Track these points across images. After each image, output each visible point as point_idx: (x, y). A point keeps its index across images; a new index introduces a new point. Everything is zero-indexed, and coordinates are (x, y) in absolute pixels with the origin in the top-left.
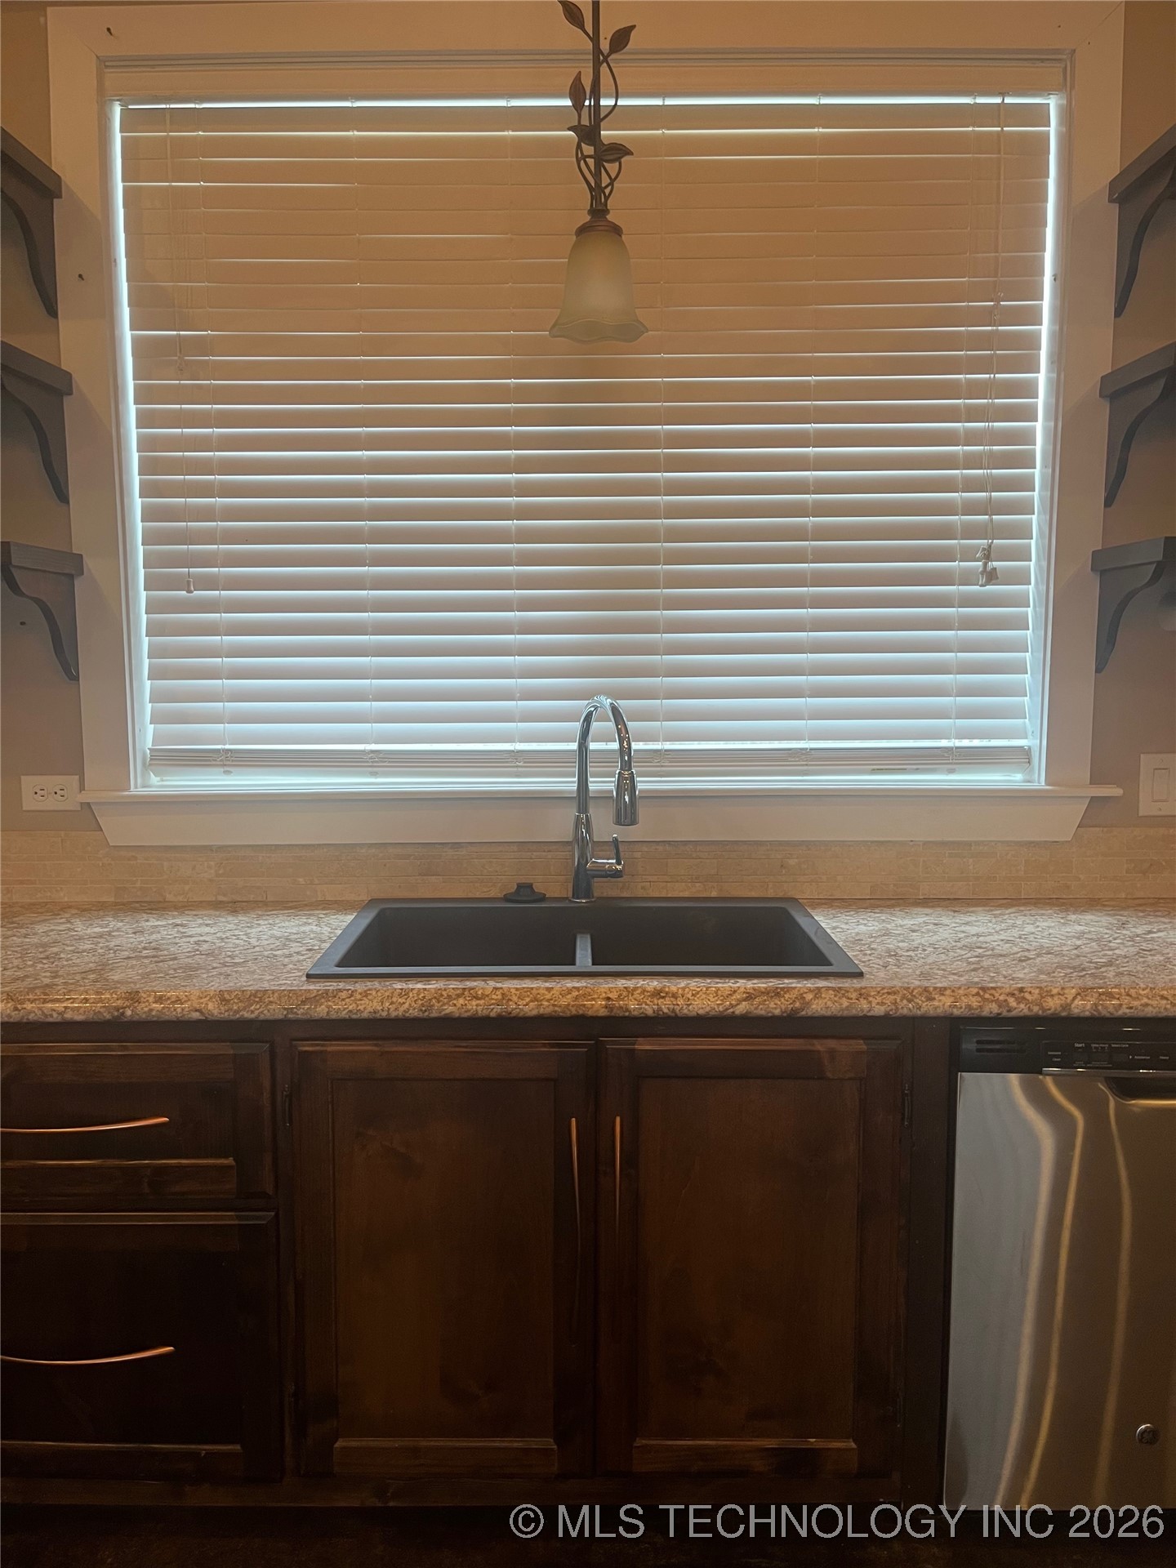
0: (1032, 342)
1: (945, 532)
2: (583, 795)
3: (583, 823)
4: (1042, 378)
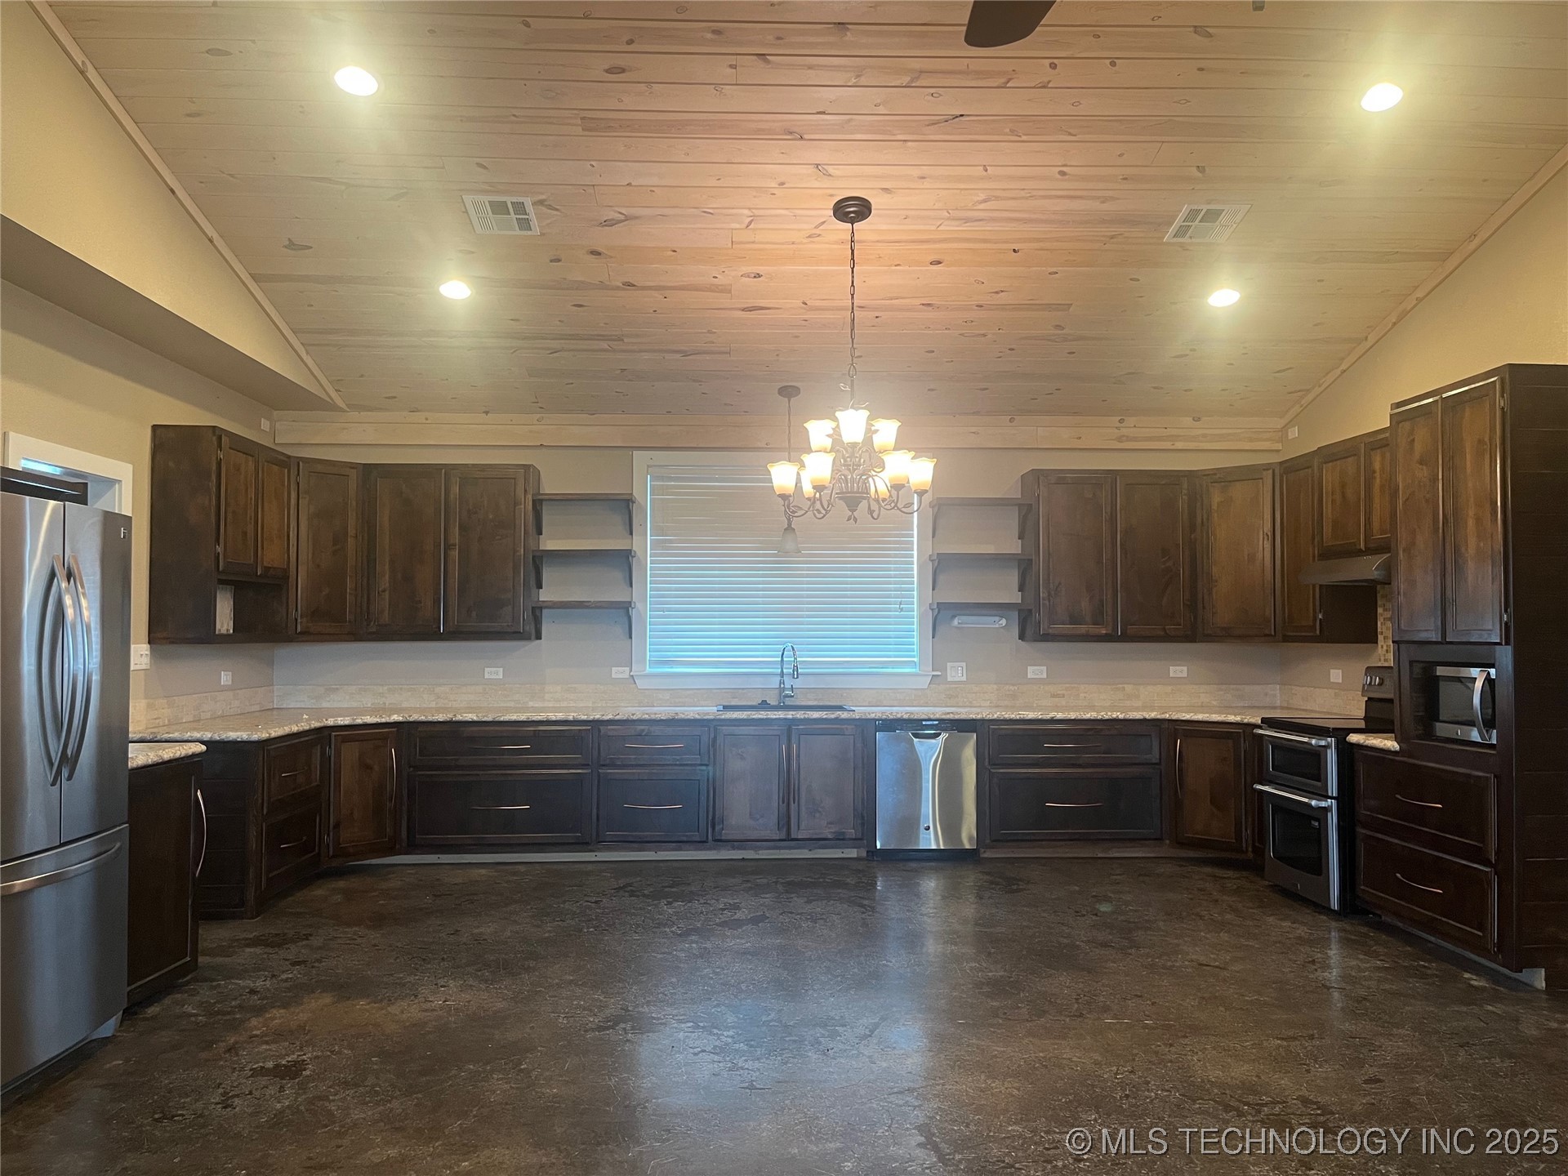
0: (912, 543)
1: (889, 597)
2: (782, 674)
3: (782, 682)
4: (915, 553)
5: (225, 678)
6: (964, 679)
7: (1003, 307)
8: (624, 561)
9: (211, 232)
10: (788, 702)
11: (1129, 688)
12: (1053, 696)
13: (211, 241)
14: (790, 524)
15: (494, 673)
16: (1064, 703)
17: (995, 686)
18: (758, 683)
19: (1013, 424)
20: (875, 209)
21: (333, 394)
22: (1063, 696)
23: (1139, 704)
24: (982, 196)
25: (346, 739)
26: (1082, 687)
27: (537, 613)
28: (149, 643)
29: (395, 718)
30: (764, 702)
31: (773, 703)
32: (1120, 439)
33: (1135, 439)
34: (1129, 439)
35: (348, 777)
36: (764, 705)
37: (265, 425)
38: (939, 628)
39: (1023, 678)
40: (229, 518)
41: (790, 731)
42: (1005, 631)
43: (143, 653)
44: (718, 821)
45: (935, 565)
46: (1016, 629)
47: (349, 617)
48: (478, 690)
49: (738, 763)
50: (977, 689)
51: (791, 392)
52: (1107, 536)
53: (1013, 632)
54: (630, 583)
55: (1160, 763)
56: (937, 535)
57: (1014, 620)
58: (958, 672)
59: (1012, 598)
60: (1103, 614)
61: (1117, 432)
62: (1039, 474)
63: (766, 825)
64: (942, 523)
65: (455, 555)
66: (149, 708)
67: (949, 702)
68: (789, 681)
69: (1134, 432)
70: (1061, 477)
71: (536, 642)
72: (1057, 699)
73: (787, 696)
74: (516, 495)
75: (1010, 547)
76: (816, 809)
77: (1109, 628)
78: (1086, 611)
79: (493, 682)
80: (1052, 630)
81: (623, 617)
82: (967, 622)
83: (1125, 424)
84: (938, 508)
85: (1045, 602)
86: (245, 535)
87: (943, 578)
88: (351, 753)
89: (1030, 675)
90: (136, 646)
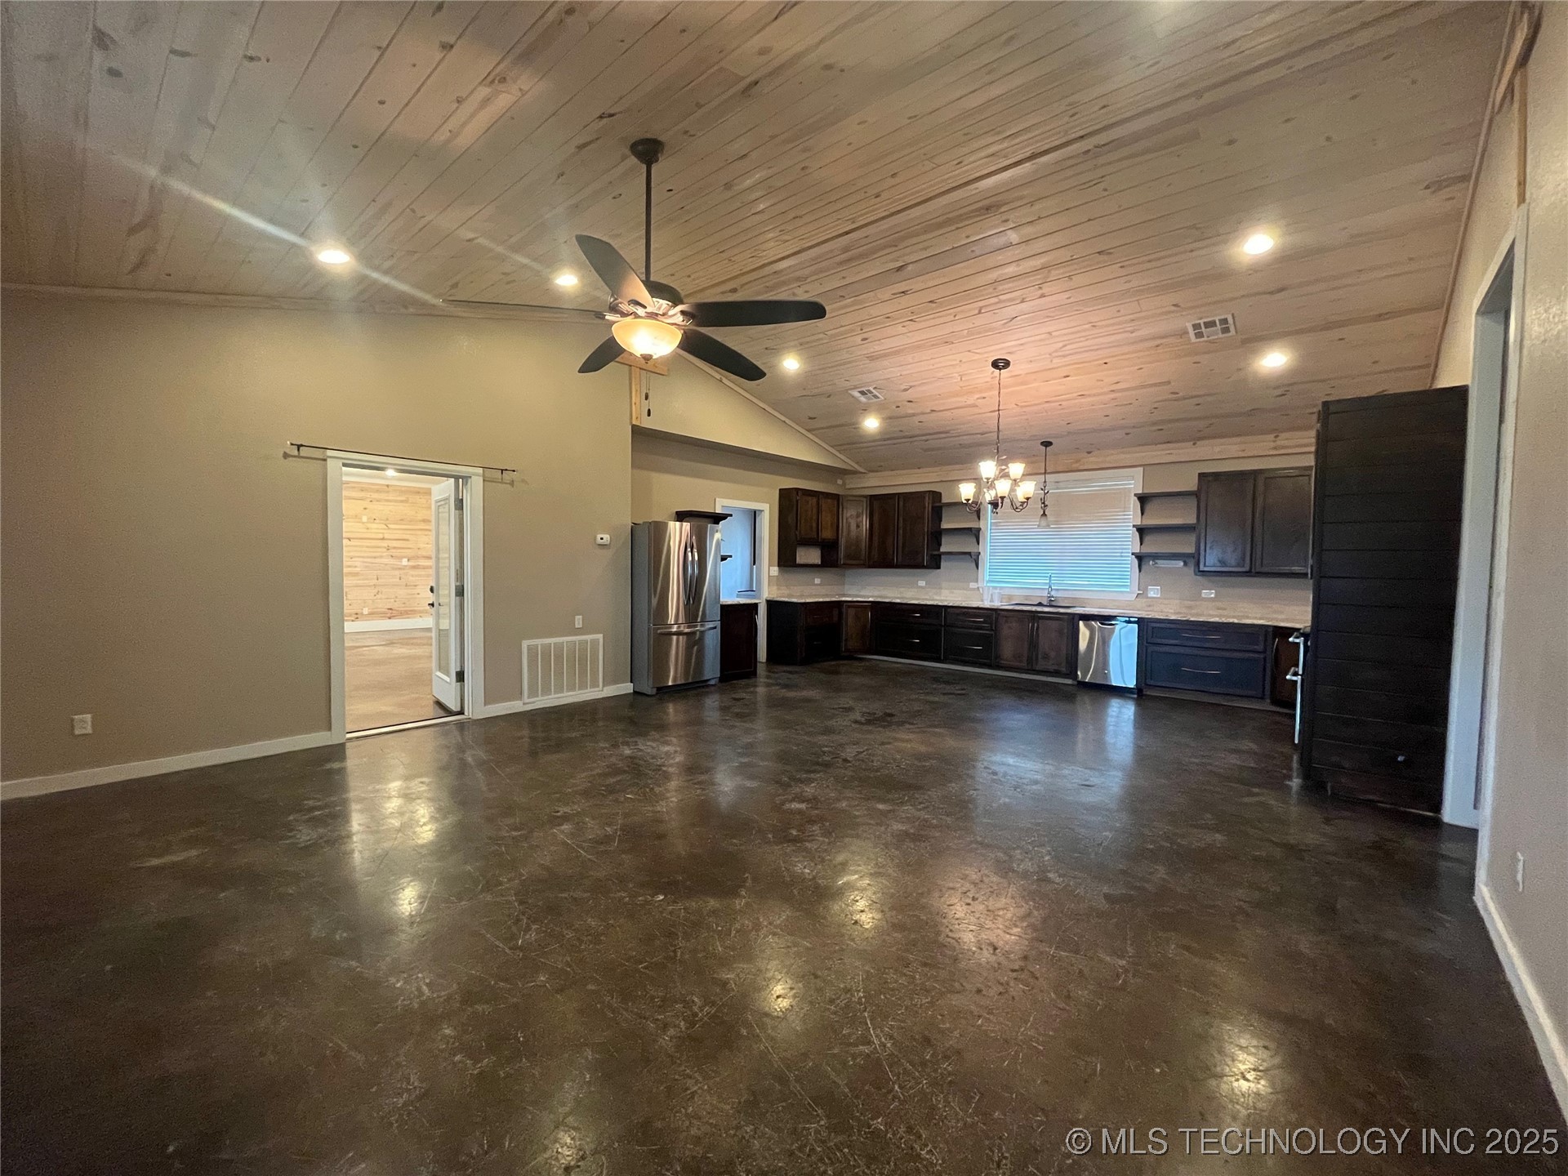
0: (1130, 519)
1: (1115, 549)
2: (1050, 590)
3: (1049, 593)
5: (817, 581)
6: (1159, 596)
8: (975, 534)
9: (783, 418)
10: (1054, 604)
11: (1276, 607)
12: (1219, 607)
13: (784, 422)
14: (1044, 512)
15: (922, 583)
16: (1226, 614)
17: (1180, 601)
18: (1039, 593)
20: (1012, 362)
21: (856, 466)
22: (1227, 608)
23: (1283, 617)
24: (1061, 345)
25: (849, 607)
26: (1240, 603)
27: (939, 557)
28: (779, 566)
29: (871, 599)
31: (1045, 604)
35: (850, 620)
36: (1040, 604)
38: (1144, 567)
39: (1198, 597)
40: (803, 521)
41: (1034, 616)
42: (1186, 569)
43: (775, 570)
44: (998, 657)
45: (1142, 531)
46: (1192, 568)
47: (863, 558)
48: (916, 590)
49: (1008, 630)
50: (1166, 602)
51: (1047, 444)
52: (1249, 511)
53: (1191, 570)
54: (978, 544)
55: (1264, 652)
56: (1145, 514)
57: (1192, 563)
58: (1154, 592)
59: (1191, 550)
60: (1243, 559)
61: (1272, 445)
62: (1200, 475)
63: (1021, 661)
64: (1148, 507)
65: (901, 532)
66: (778, 589)
67: (1149, 609)
68: (1053, 593)
69: (1286, 443)
70: (1217, 476)
71: (938, 570)
72: (1220, 611)
73: (1051, 600)
74: (924, 504)
75: (1191, 519)
76: (1046, 657)
77: (1247, 568)
78: (1232, 558)
79: (922, 587)
80: (1206, 569)
81: (975, 559)
82: (1161, 563)
83: (1279, 438)
84: (1143, 499)
85: (1202, 552)
86: (811, 527)
87: (1147, 539)
88: (852, 612)
89: (1203, 595)
90: (771, 568)
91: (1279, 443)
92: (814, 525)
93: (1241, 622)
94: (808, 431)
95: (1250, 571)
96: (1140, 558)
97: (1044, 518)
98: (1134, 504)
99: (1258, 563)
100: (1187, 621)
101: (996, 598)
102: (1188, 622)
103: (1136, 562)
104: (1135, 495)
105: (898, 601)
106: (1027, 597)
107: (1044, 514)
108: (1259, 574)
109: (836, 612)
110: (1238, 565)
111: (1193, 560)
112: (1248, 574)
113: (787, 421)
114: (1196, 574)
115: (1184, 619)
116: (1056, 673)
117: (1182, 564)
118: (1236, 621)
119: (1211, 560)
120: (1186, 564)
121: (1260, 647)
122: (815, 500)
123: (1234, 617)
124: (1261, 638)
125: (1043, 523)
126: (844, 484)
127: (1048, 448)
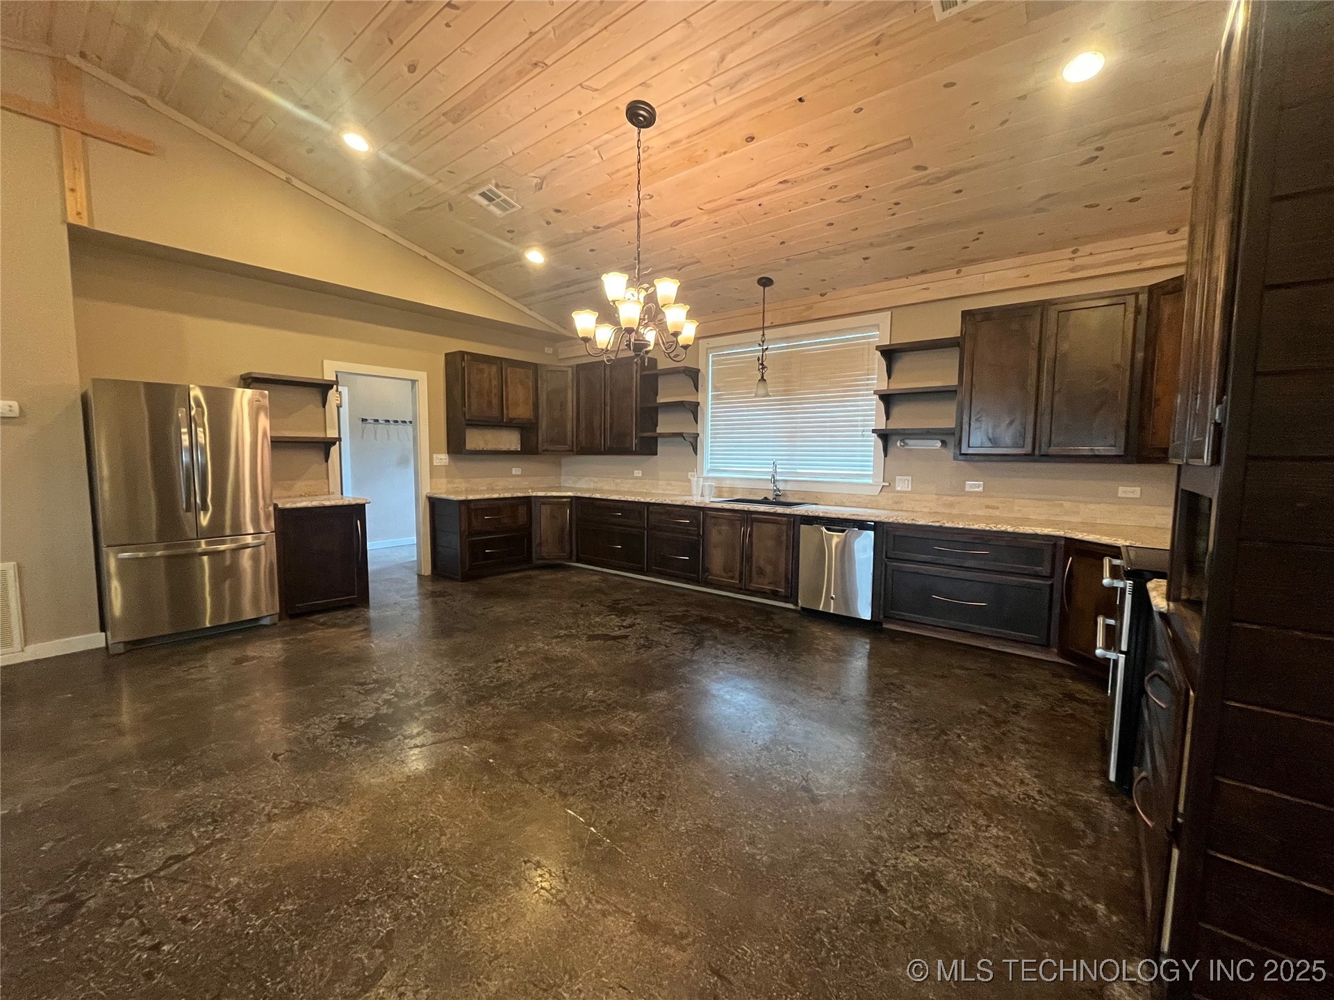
0: (874, 385)
1: (856, 426)
2: (773, 479)
6: (910, 489)
7: (846, 165)
8: (693, 409)
9: (423, 253)
10: (778, 500)
11: (1067, 505)
12: (987, 507)
13: (426, 257)
14: (762, 377)
15: (638, 473)
16: (997, 517)
17: (935, 497)
19: (959, 275)
20: (657, 107)
22: (998, 508)
26: (1017, 501)
27: (654, 440)
28: (447, 452)
30: (766, 498)
31: (771, 500)
32: (1073, 270)
33: (1092, 267)
34: (1083, 268)
36: (765, 501)
37: (549, 350)
38: (891, 450)
39: (960, 491)
40: (473, 395)
41: (748, 518)
42: (944, 451)
43: (442, 458)
44: (706, 570)
45: (887, 399)
46: (952, 451)
47: (569, 442)
48: (632, 481)
49: (717, 535)
50: (918, 497)
51: (765, 282)
52: (1034, 364)
53: (949, 452)
54: (697, 422)
55: (1051, 576)
56: (893, 376)
57: (952, 441)
58: (903, 484)
59: (950, 424)
60: (1024, 437)
61: (1070, 264)
62: (966, 315)
63: (732, 578)
64: (897, 367)
65: (608, 409)
66: (449, 482)
67: (895, 507)
68: (781, 486)
69: (1091, 260)
70: (987, 314)
71: (655, 457)
72: (991, 510)
73: (777, 495)
74: (632, 375)
75: (953, 381)
76: (761, 572)
77: (1028, 449)
78: (1007, 436)
79: (637, 478)
80: (971, 451)
81: (693, 442)
82: (914, 444)
83: (1079, 254)
84: (890, 354)
85: (966, 427)
86: (490, 403)
87: (896, 411)
88: (546, 510)
89: (967, 489)
90: (435, 456)
91: (1077, 262)
92: (495, 401)
93: (1017, 530)
94: (471, 273)
95: (1032, 454)
96: (885, 436)
97: (761, 384)
98: (879, 362)
99: (1045, 440)
100: (941, 527)
101: (706, 492)
102: (941, 530)
103: (880, 443)
104: (878, 348)
105: (598, 496)
106: (751, 490)
107: (763, 379)
108: (1047, 458)
109: (522, 511)
110: (1015, 446)
111: (951, 437)
112: (1030, 457)
113: (429, 256)
114: (955, 459)
115: (937, 524)
116: (774, 595)
117: (939, 444)
118: (1010, 529)
119: (977, 440)
120: (944, 443)
121: (1045, 569)
122: (494, 369)
123: (1007, 522)
124: (1047, 557)
125: (761, 391)
126: (556, 353)
127: (766, 288)
